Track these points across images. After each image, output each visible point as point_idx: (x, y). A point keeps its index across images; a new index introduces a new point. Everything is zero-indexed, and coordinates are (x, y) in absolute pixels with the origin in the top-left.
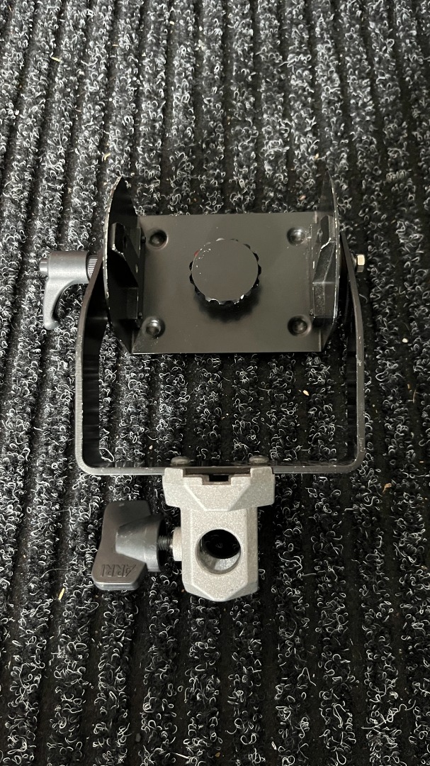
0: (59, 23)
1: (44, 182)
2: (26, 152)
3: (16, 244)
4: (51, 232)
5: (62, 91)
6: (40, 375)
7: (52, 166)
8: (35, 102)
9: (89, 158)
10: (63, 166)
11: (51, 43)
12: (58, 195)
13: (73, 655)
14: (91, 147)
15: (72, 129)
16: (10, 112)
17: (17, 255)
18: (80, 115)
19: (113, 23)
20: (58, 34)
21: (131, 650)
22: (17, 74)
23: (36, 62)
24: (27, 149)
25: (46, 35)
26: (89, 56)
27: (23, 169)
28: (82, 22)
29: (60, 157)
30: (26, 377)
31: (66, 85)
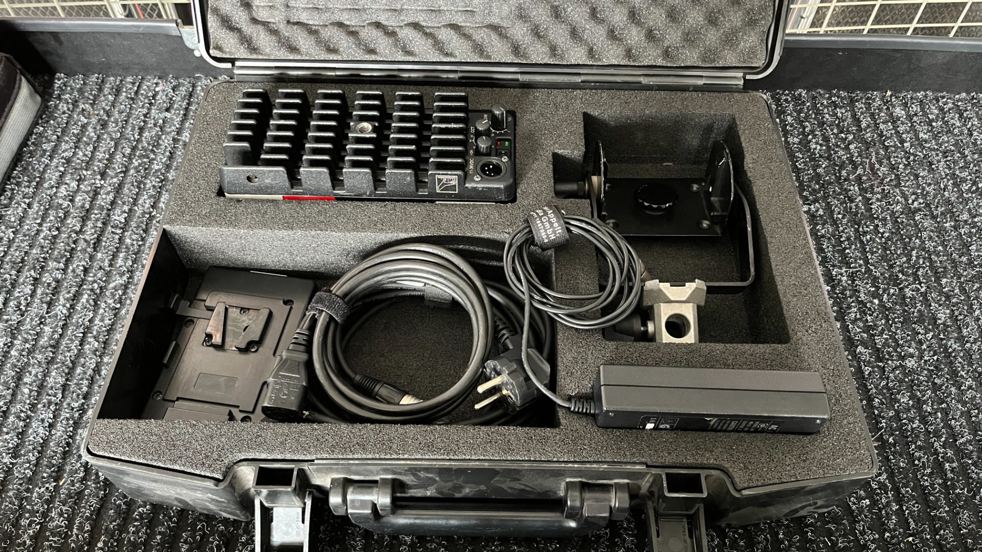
0: (144, 122)
1: (110, 228)
2: (101, 208)
3: (82, 268)
4: (107, 260)
5: (136, 168)
6: (79, 350)
7: (117, 218)
8: (117, 175)
9: (144, 213)
10: (125, 218)
11: (136, 136)
12: (117, 237)
13: (61, 514)
14: (147, 206)
15: (137, 194)
16: (98, 182)
17: (80, 275)
18: (145, 184)
19: (182, 122)
20: (141, 129)
21: (99, 512)
22: (107, 156)
23: (123, 147)
24: (103, 206)
25: (133, 130)
26: (161, 145)
27: (97, 220)
28: (161, 121)
29: (125, 212)
30: (69, 351)
31: (140, 165)
